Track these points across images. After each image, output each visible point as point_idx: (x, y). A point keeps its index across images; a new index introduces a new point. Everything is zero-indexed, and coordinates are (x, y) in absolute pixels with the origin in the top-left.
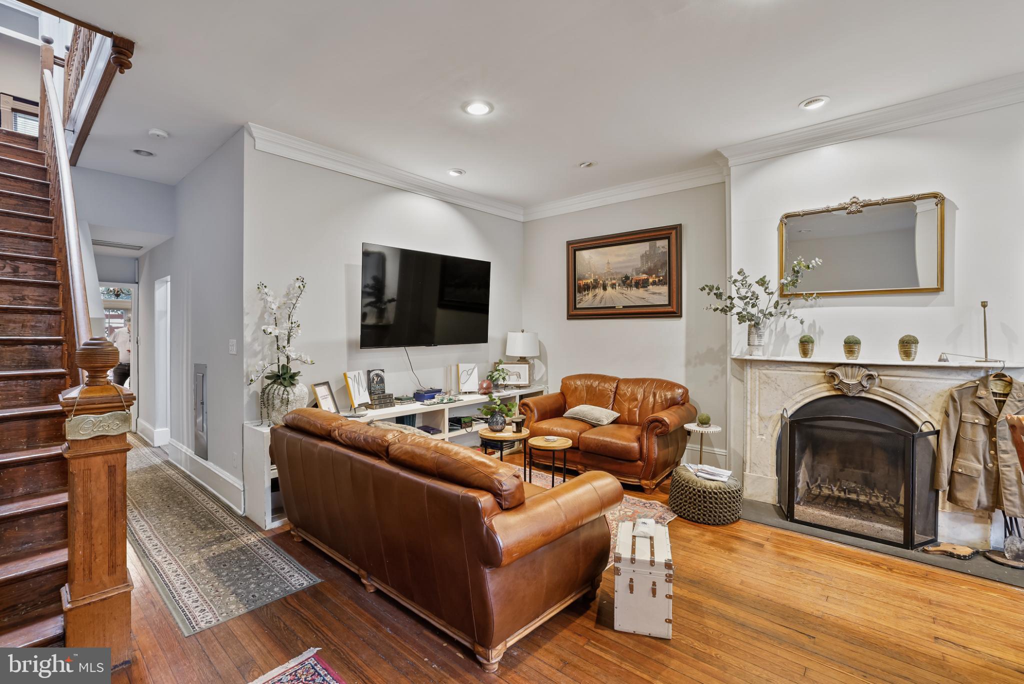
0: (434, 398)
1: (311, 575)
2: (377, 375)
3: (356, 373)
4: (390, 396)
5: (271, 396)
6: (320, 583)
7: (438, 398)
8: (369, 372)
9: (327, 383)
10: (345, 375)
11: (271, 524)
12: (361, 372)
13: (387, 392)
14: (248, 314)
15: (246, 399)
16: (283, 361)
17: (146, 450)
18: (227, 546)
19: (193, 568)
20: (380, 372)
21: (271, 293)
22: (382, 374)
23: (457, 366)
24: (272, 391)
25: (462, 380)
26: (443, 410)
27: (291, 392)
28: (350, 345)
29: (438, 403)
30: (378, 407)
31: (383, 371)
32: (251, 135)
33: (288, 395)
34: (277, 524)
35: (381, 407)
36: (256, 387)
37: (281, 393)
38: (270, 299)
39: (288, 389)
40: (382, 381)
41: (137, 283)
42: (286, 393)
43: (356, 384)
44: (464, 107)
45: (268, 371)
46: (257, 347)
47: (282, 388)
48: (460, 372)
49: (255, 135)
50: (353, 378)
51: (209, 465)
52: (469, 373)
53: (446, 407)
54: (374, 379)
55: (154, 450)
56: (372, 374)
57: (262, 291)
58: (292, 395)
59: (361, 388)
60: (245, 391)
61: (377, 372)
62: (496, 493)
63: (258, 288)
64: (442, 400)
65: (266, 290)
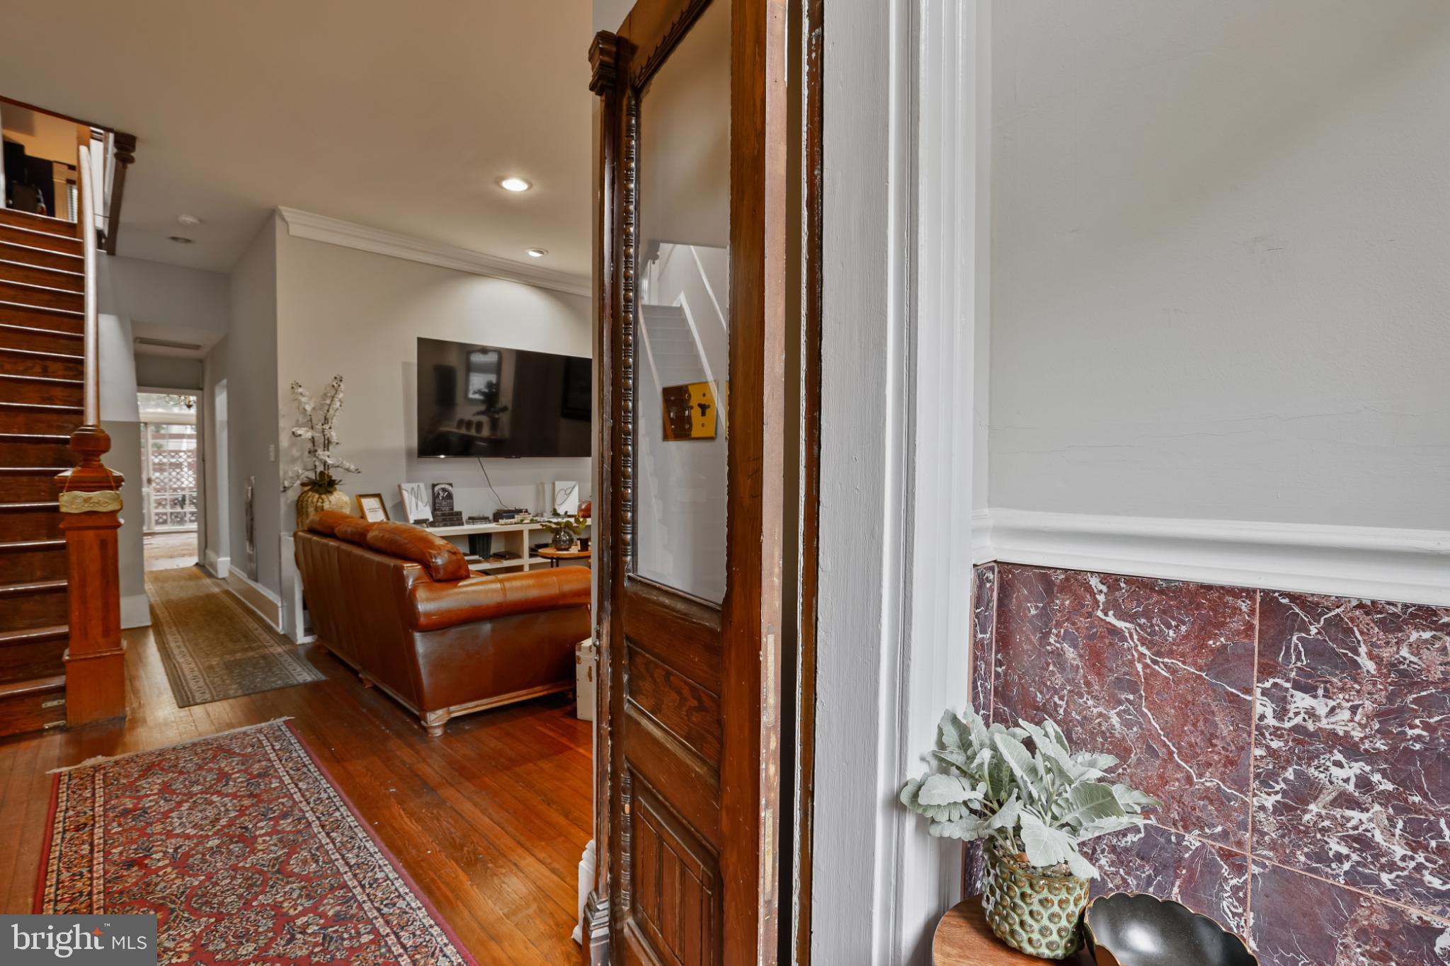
0: (513, 518)
1: (316, 671)
2: (444, 490)
3: (415, 485)
4: (459, 514)
5: (304, 504)
6: (325, 681)
7: (518, 518)
8: (434, 486)
9: (378, 496)
10: (399, 487)
11: (302, 638)
12: (422, 485)
13: (456, 509)
14: (284, 416)
15: (283, 509)
16: (320, 468)
17: (208, 581)
18: (251, 654)
19: (211, 667)
20: (447, 487)
21: (306, 393)
22: (450, 488)
23: (554, 484)
24: (306, 499)
25: (558, 501)
26: (521, 532)
27: (326, 500)
28: (409, 453)
29: (516, 523)
30: (441, 524)
31: (451, 485)
32: (283, 219)
33: (323, 503)
34: (309, 639)
35: (445, 525)
36: (293, 495)
37: (315, 500)
38: (303, 399)
39: (323, 496)
40: (450, 496)
41: (202, 389)
42: (320, 500)
43: (413, 498)
44: (498, 181)
45: (303, 478)
46: (295, 453)
47: (317, 496)
48: (557, 490)
49: (287, 219)
50: (410, 491)
51: (260, 588)
52: (568, 492)
53: (526, 528)
54: (439, 494)
55: (218, 581)
56: (436, 489)
57: (296, 391)
58: (328, 503)
59: (420, 503)
60: (282, 500)
61: (443, 486)
62: (427, 566)
63: (293, 388)
64: (522, 521)
65: (300, 390)
